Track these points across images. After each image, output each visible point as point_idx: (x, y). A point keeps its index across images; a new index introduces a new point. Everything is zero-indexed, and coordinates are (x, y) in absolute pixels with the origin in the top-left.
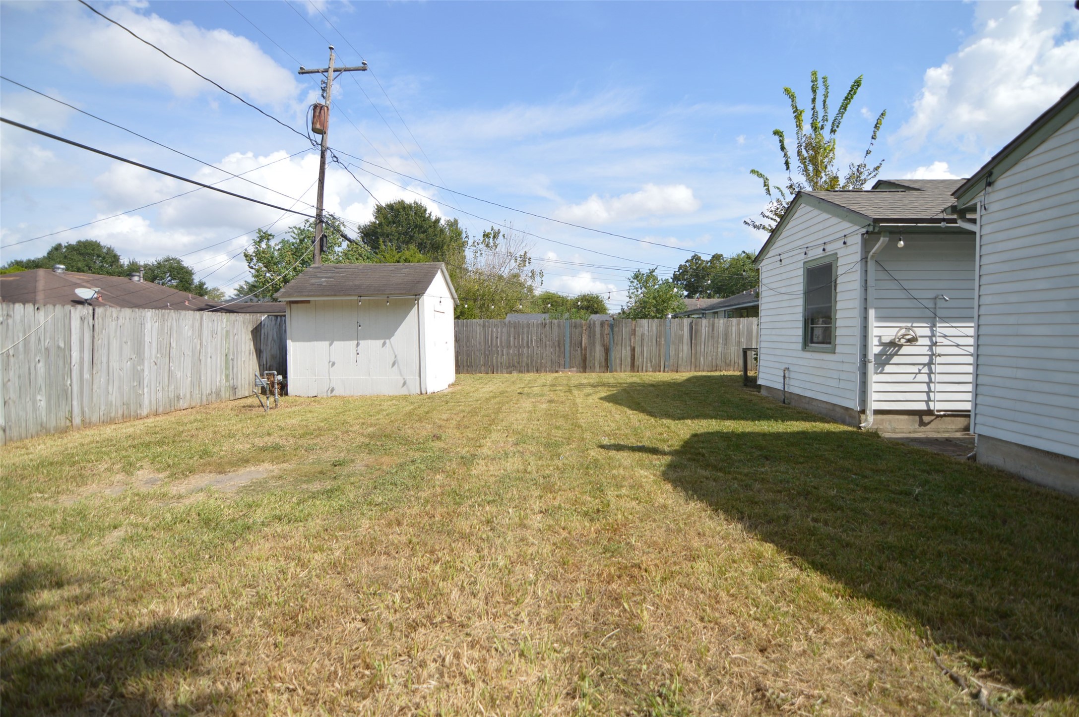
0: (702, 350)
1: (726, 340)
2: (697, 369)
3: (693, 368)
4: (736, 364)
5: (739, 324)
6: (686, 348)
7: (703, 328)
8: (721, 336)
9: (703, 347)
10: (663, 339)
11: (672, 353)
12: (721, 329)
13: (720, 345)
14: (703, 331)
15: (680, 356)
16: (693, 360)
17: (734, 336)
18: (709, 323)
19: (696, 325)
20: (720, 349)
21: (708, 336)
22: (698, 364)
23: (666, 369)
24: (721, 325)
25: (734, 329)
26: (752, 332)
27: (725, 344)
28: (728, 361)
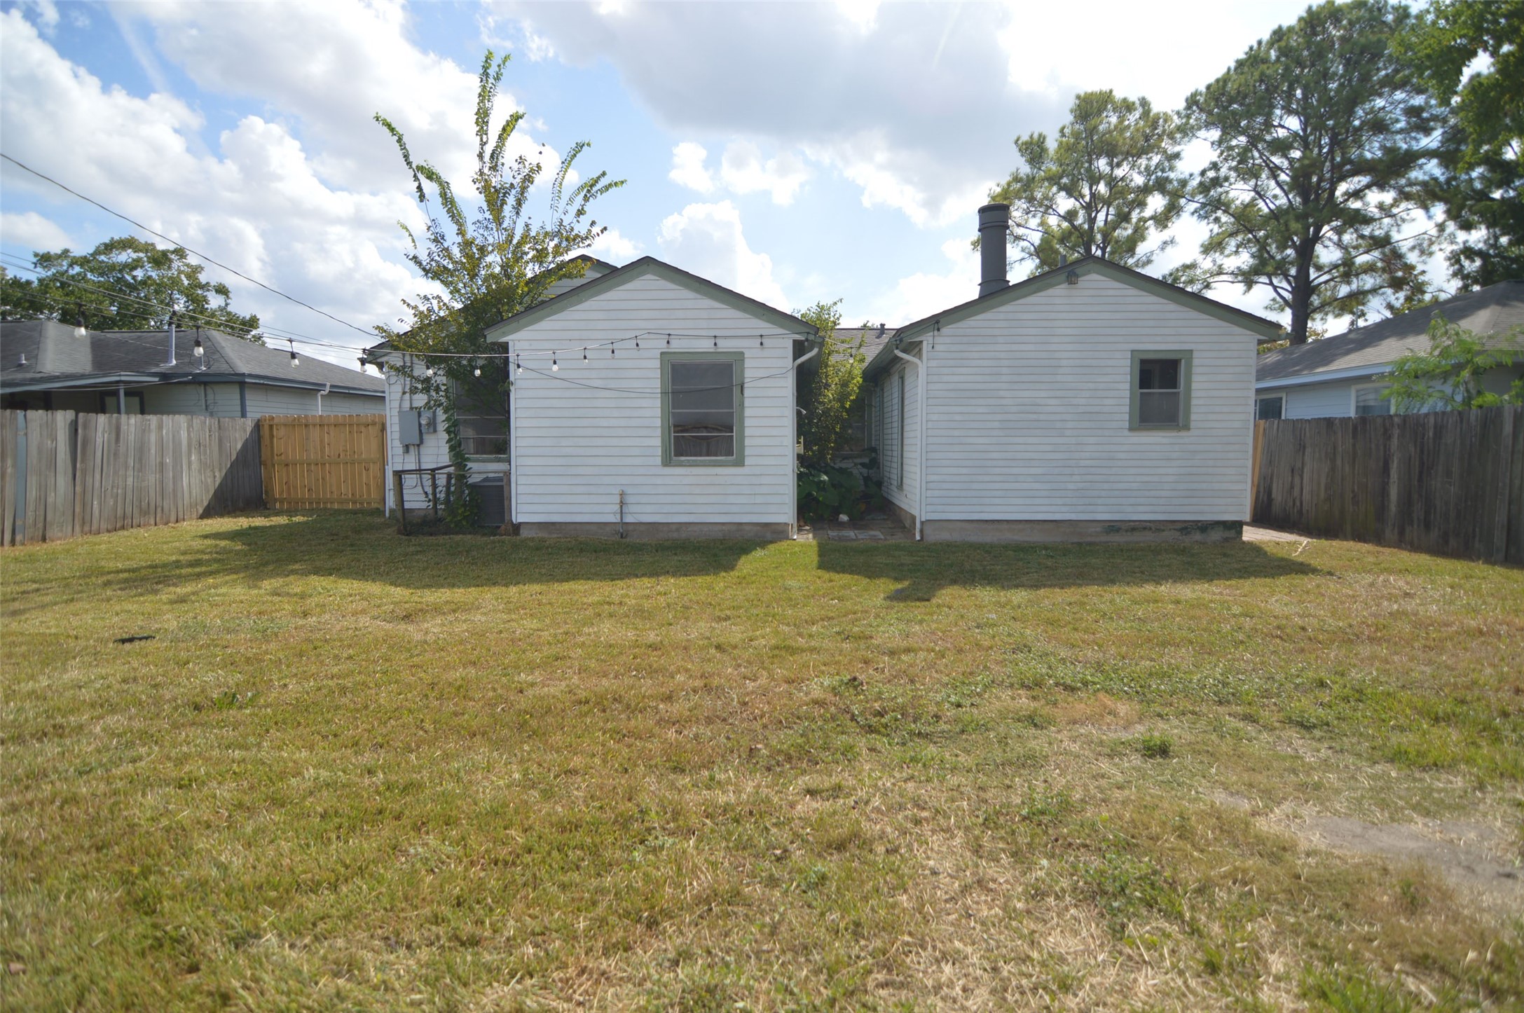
0: (97, 484)
1: (140, 460)
2: (87, 528)
3: (77, 528)
4: (159, 510)
5: (160, 427)
6: (63, 481)
7: (99, 434)
8: (131, 453)
9: (98, 476)
10: (9, 462)
11: (33, 494)
12: (132, 437)
13: (130, 473)
14: (99, 441)
15: (50, 500)
16: (77, 510)
17: (153, 451)
18: (110, 422)
19: (85, 426)
20: (130, 481)
21: (109, 451)
22: (88, 518)
23: (19, 538)
24: (132, 429)
25: (153, 437)
26: (180, 444)
27: (140, 470)
28: (144, 505)
